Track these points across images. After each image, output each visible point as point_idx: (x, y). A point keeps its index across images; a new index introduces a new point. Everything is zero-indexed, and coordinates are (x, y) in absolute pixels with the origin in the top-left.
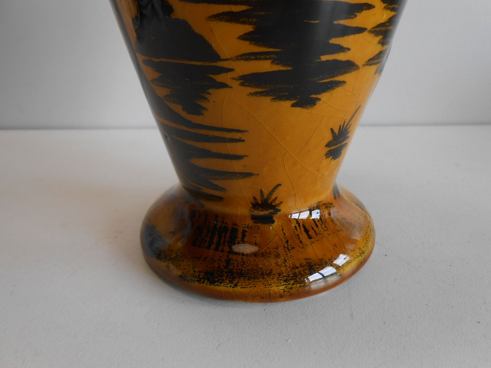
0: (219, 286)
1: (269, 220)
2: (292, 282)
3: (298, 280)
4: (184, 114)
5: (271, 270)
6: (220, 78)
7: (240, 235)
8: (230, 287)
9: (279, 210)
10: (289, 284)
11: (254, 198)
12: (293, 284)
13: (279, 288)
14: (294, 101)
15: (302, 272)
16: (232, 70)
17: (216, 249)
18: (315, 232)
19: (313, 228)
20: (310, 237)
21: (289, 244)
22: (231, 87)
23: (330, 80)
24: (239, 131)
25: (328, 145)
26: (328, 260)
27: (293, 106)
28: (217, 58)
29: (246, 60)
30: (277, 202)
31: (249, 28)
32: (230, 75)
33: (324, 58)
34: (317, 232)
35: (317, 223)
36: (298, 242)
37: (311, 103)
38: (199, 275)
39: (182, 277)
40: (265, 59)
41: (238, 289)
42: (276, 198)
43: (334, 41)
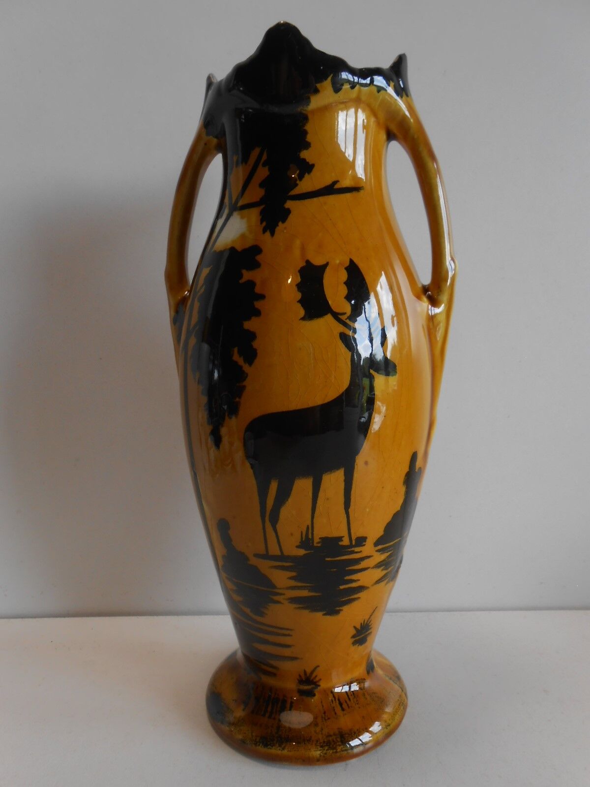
0: (270, 749)
1: (311, 694)
2: (326, 748)
3: (331, 746)
4: (251, 614)
5: (311, 737)
6: (276, 598)
7: (288, 705)
8: (279, 750)
9: (319, 686)
10: (324, 750)
11: (300, 676)
12: (327, 750)
13: (316, 753)
14: (325, 612)
15: (335, 740)
16: (284, 594)
17: (270, 717)
18: (348, 705)
19: (346, 702)
20: (343, 710)
21: (326, 715)
22: (283, 603)
23: (348, 598)
24: (288, 629)
25: (353, 637)
26: (356, 730)
27: (324, 615)
28: (274, 587)
29: (292, 589)
30: (317, 679)
31: (294, 574)
32: (282, 597)
33: (342, 587)
34: (349, 705)
35: (350, 696)
36: (333, 713)
37: (337, 612)
38: (256, 739)
39: (243, 741)
40: (305, 589)
41: (285, 752)
42: (316, 676)
43: (347, 578)
